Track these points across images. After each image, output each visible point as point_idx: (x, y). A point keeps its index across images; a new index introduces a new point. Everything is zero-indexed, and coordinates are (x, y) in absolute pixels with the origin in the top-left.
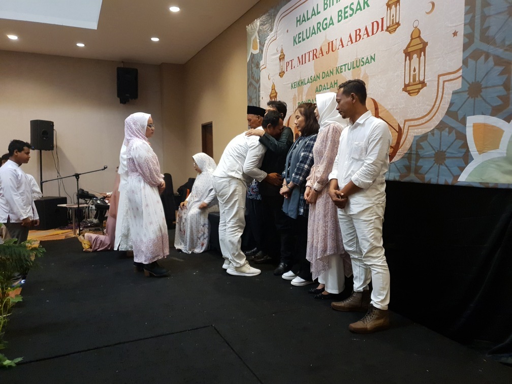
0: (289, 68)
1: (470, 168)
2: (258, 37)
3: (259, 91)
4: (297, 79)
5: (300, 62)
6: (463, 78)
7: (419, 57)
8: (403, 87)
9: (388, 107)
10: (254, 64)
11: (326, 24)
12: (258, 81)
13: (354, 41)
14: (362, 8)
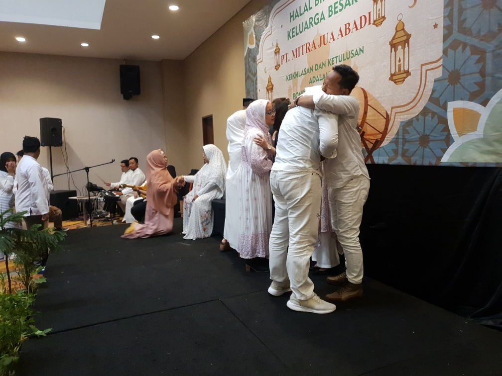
0: (284, 61)
1: (451, 150)
2: (254, 32)
3: (256, 84)
4: (292, 72)
5: (294, 56)
6: (443, 67)
7: (404, 48)
8: (390, 76)
9: (376, 96)
10: (251, 59)
11: (318, 19)
12: (255, 74)
13: (344, 34)
14: (351, 4)
